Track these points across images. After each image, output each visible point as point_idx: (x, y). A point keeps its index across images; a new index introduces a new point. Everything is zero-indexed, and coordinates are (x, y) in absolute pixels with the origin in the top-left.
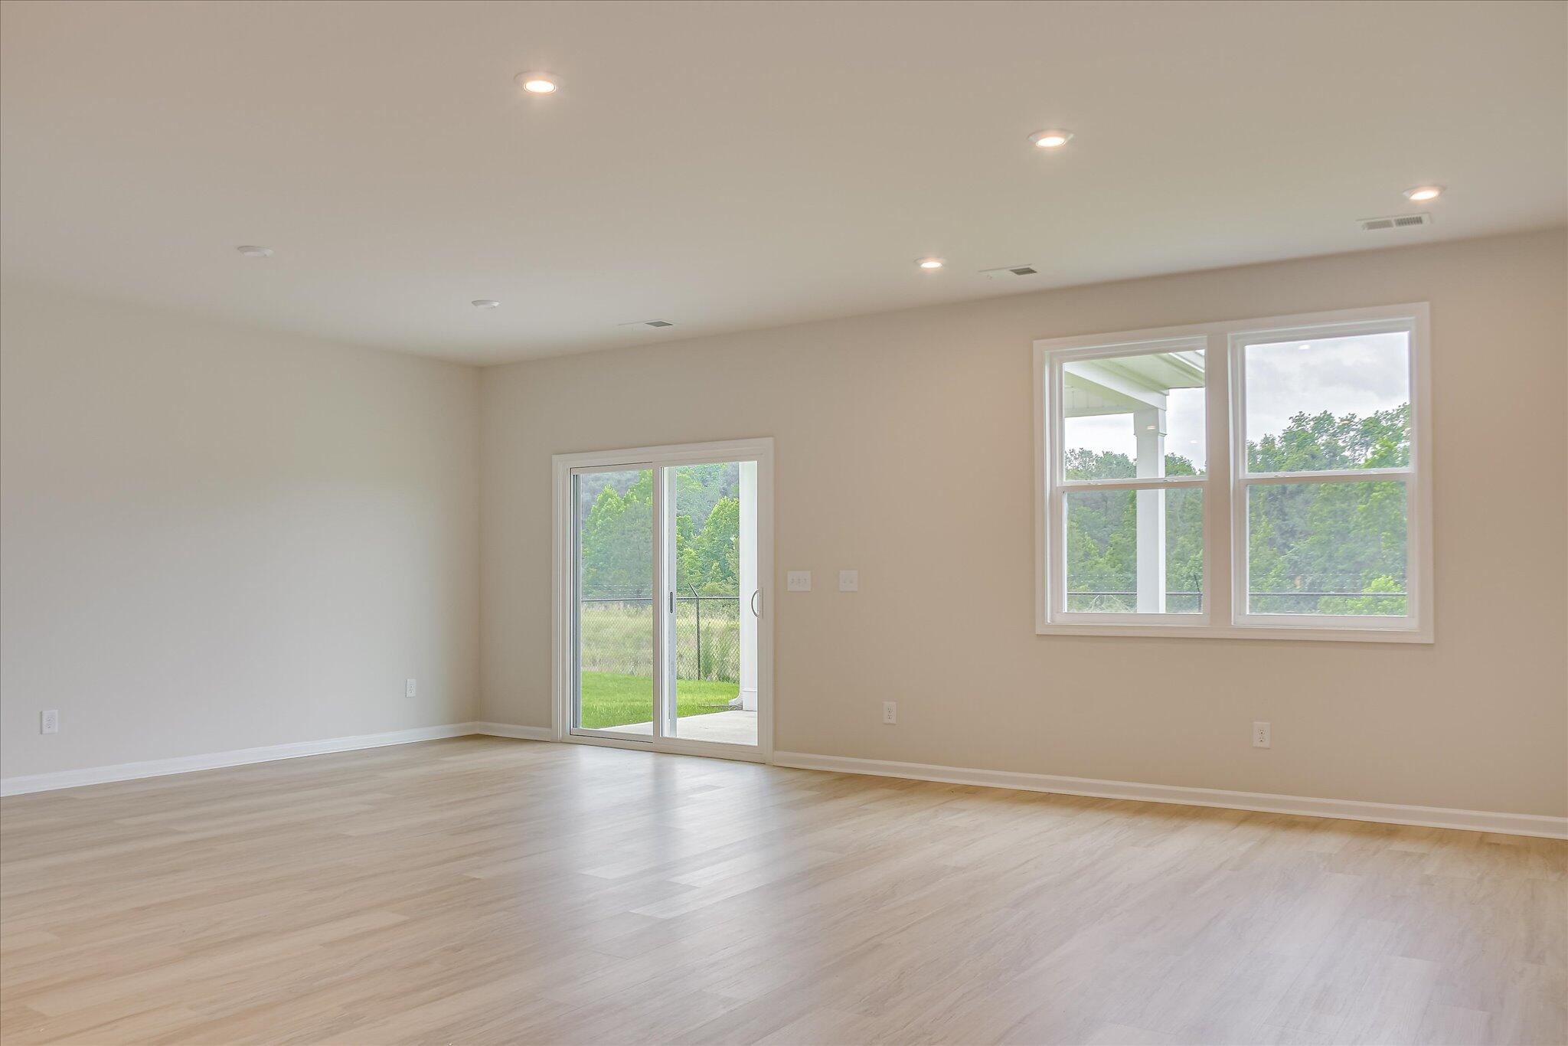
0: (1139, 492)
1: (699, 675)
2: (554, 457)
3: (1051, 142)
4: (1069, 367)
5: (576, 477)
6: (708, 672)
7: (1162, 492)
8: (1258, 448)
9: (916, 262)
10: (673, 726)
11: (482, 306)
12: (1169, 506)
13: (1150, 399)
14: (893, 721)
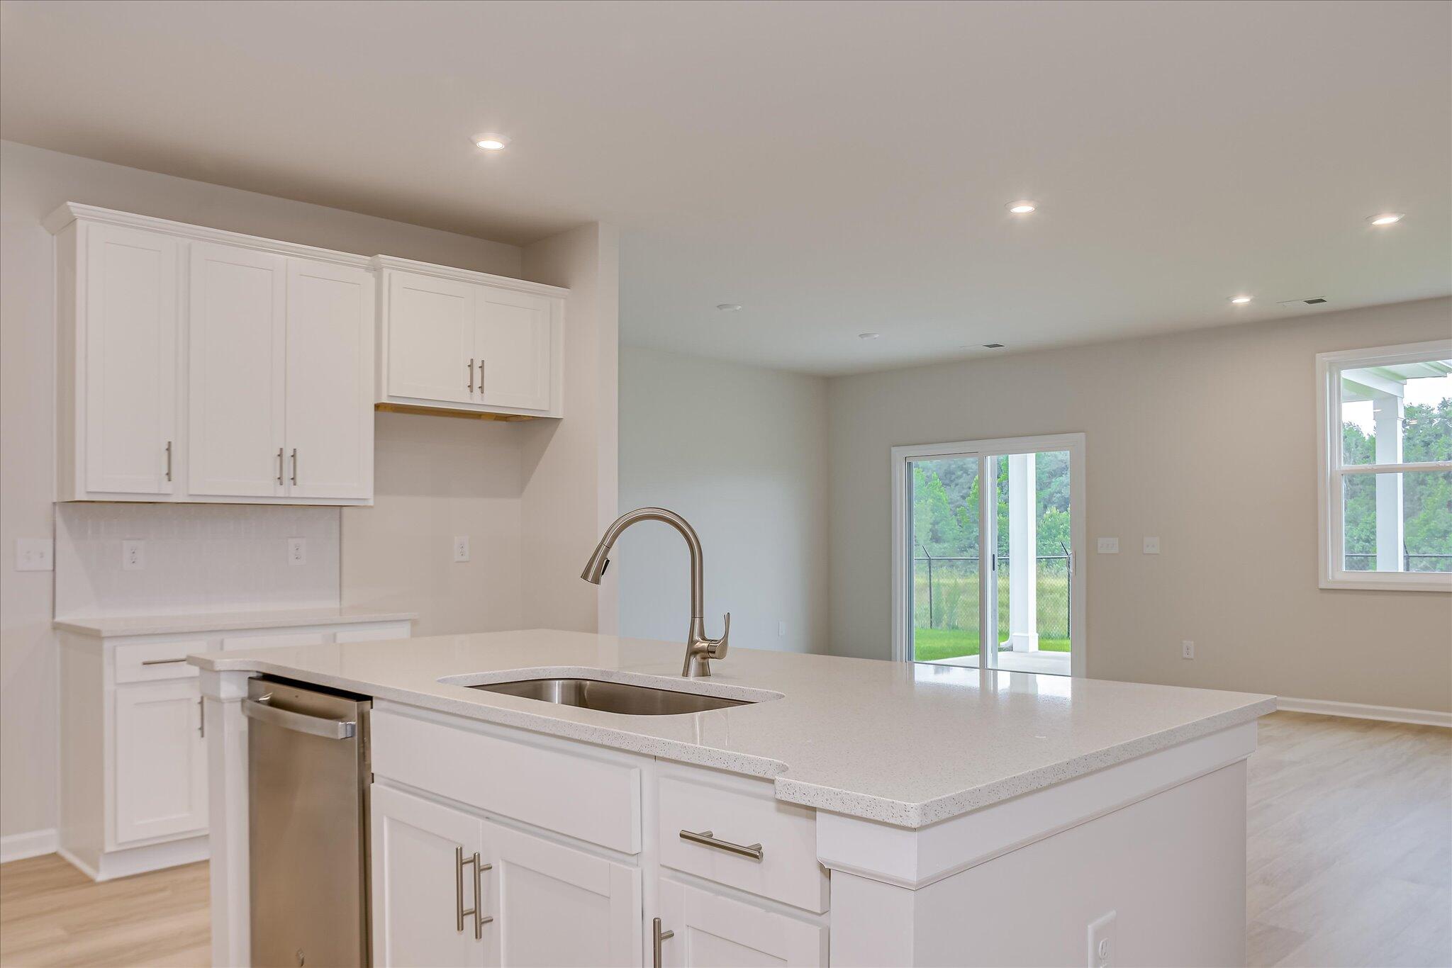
0: (1378, 476)
1: (931, 625)
2: (892, 448)
3: (1386, 221)
4: (1346, 374)
5: (910, 464)
6: (939, 622)
7: (1400, 475)
8: (1436, 412)
9: (1229, 299)
10: (995, 658)
11: (865, 338)
12: (1405, 485)
13: (1389, 388)
14: (1192, 656)
